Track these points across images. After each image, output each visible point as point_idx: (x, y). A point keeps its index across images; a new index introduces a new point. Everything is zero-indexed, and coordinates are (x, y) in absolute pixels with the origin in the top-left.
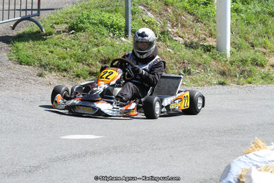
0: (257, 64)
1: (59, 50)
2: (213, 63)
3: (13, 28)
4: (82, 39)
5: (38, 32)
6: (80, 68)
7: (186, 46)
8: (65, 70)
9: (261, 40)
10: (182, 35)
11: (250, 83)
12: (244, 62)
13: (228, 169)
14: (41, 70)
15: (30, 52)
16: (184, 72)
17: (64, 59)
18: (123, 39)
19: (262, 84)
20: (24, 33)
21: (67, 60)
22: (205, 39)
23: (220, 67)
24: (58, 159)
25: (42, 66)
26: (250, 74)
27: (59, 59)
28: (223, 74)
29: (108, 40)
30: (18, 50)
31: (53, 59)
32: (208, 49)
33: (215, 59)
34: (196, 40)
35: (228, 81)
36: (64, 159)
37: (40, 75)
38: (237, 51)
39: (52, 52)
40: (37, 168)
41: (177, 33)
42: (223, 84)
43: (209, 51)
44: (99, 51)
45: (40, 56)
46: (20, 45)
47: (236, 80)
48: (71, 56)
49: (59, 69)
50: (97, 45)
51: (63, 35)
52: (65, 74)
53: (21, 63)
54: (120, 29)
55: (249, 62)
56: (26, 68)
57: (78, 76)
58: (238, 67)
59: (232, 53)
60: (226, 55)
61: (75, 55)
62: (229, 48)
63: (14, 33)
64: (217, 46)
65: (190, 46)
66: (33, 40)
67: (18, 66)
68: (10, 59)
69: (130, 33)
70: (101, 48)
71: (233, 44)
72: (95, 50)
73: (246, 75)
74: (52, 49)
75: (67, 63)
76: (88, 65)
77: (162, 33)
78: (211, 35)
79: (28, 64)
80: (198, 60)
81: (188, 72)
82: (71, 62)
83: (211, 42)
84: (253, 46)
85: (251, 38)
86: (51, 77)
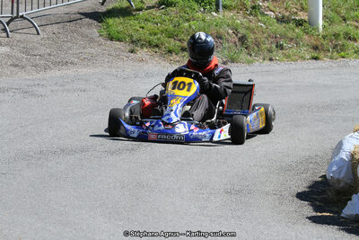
0: (350, 38)
1: (150, 25)
2: (306, 37)
3: (103, 4)
4: (173, 14)
5: (127, 8)
6: (173, 43)
7: (278, 20)
8: (157, 46)
9: (353, 14)
10: (273, 9)
11: (343, 57)
12: (336, 36)
13: (340, 146)
14: (132, 46)
15: (120, 28)
16: (277, 47)
17: (156, 34)
18: (214, 13)
19: (356, 58)
20: (113, 8)
21: (159, 36)
22: (296, 13)
23: (312, 41)
25: (133, 42)
26: (343, 48)
27: (151, 34)
28: (315, 48)
29: (199, 14)
30: (108, 26)
31: (144, 34)
32: (299, 23)
33: (307, 33)
34: (287, 14)
35: (321, 56)
37: (132, 51)
38: (330, 25)
39: (143, 28)
41: (268, 7)
42: (316, 58)
43: (301, 25)
44: (190, 26)
45: (131, 32)
46: (111, 21)
47: (329, 54)
48: (162, 32)
49: (150, 45)
50: (188, 20)
51: (153, 11)
52: (157, 50)
53: (111, 39)
54: (210, 4)
55: (342, 36)
56: (117, 44)
57: (170, 52)
58: (331, 41)
59: (324, 27)
60: (318, 29)
61: (166, 30)
62: (321, 22)
63: (103, 9)
64: (309, 19)
65: (281, 20)
66: (124, 16)
67: (109, 42)
68: (101, 35)
69: (221, 7)
70: (192, 22)
71: (324, 17)
72: (186, 24)
73: (339, 50)
74: (143, 25)
75: (158, 39)
76: (180, 40)
77: (254, 8)
78: (303, 9)
79: (119, 40)
80: (290, 34)
81: (281, 47)
82: (163, 38)
83: (302, 16)
84: (345, 20)
85: (343, 12)
86: (143, 53)
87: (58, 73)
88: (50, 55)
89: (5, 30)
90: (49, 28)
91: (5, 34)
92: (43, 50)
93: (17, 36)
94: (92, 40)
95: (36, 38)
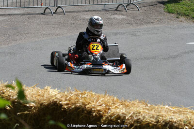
1: (185, 7)
8: (188, 15)
14: (177, 16)
15: (173, 8)
17: (187, 11)
21: (189, 11)
24: (185, 53)
25: (178, 14)
27: (185, 11)
30: (168, 7)
31: (183, 10)
36: (188, 52)
37: (177, 18)
40: (177, 56)
45: (177, 10)
46: (169, 5)
48: (190, 9)
49: (185, 15)
52: (188, 17)
53: (169, 13)
56: (171, 15)
61: (192, 9)
66: (174, 3)
67: (168, 14)
68: (165, 11)
74: (182, 7)
75: (189, 13)
79: (172, 13)
82: (191, 12)
86: (182, 18)
87: (146, 26)
88: (143, 19)
89: (125, 9)
90: (143, 8)
91: (125, 11)
92: (140, 17)
93: (130, 12)
94: (161, 13)
95: (138, 12)
